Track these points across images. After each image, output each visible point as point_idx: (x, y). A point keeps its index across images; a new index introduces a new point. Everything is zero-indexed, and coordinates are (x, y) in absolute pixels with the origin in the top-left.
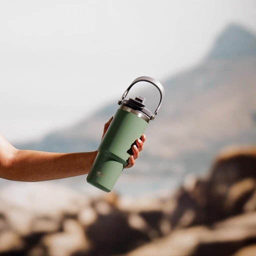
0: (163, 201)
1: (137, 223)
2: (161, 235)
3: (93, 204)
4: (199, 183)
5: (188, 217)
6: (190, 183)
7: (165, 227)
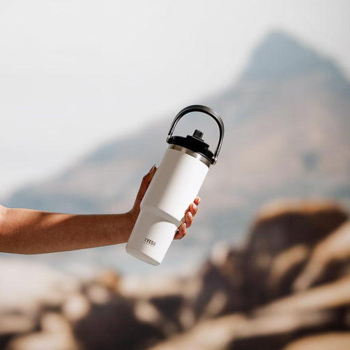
0: (183, 281)
1: (146, 313)
2: (181, 330)
3: (84, 290)
4: (232, 255)
5: (218, 302)
6: (219, 254)
7: (186, 317)
